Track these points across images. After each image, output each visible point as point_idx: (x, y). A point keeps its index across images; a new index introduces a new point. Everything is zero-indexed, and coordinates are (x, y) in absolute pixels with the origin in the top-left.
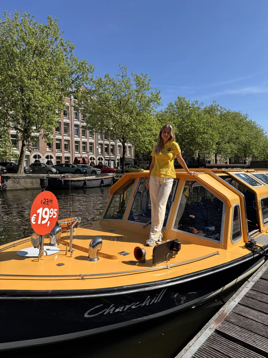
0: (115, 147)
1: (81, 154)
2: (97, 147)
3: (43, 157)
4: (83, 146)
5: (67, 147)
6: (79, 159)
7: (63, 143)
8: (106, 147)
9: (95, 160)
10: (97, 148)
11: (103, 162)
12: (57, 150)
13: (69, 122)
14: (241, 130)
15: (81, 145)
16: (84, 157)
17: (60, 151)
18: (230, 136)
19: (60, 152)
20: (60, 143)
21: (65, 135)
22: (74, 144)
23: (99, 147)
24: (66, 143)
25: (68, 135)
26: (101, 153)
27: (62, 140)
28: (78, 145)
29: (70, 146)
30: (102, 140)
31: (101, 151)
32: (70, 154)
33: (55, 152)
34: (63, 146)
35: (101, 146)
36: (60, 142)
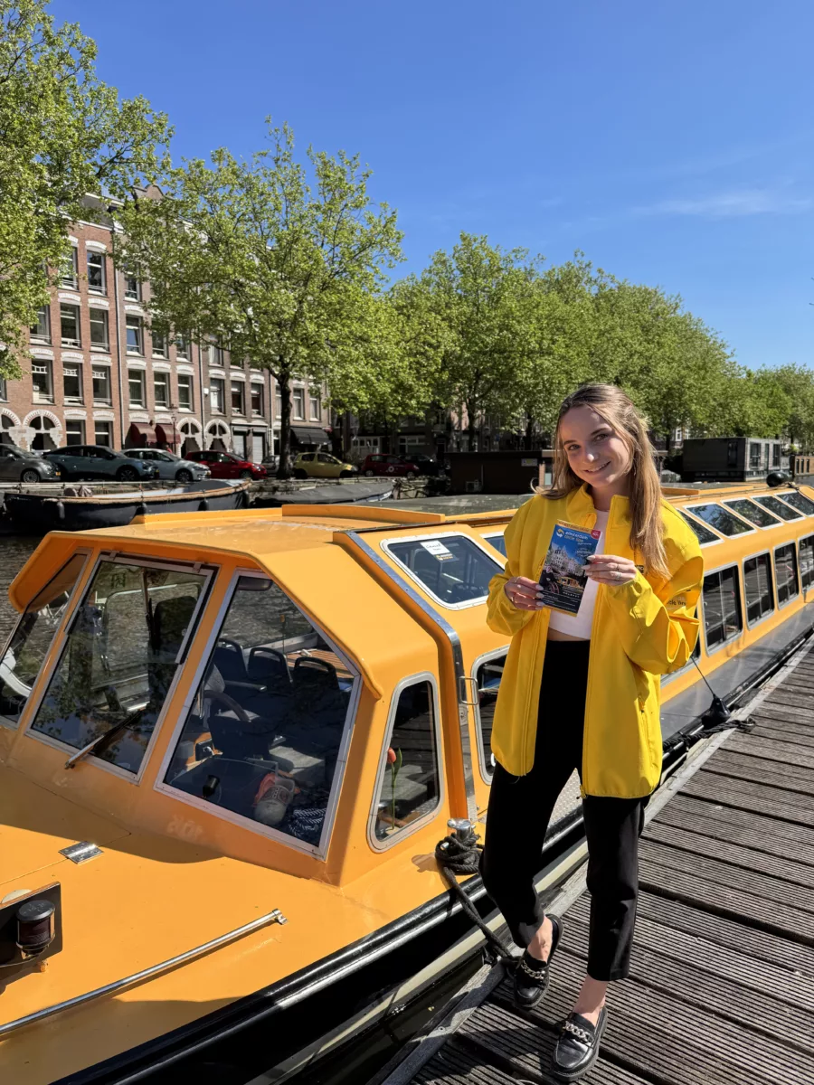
0: (266, 390)
1: (151, 412)
2: (206, 391)
3: (22, 421)
4: (157, 387)
5: (100, 389)
6: (142, 431)
7: (89, 377)
8: (235, 390)
9: (200, 434)
10: (206, 395)
11: (226, 438)
12: (67, 399)
13: (108, 309)
14: (658, 343)
15: (151, 383)
16: (159, 422)
17: (79, 402)
18: (623, 362)
19: (78, 404)
20: (77, 378)
21: (93, 349)
22: (126, 381)
23: (210, 391)
24: (99, 376)
25: (105, 351)
26: (220, 410)
27: (84, 366)
28: (139, 384)
29: (113, 385)
30: (222, 368)
31: (220, 404)
32: (113, 414)
33: (60, 405)
34: (88, 386)
35: (220, 388)
36: (77, 372)
